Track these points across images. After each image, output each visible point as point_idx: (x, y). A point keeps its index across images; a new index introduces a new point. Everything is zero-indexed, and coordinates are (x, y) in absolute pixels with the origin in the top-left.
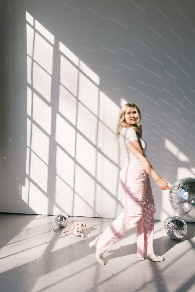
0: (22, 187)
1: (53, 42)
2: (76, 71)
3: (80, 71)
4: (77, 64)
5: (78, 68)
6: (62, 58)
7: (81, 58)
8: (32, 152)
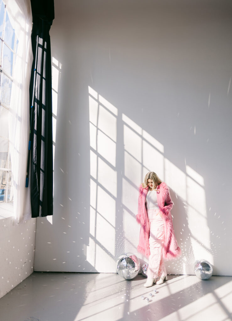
0: (86, 247)
1: (116, 113)
2: (140, 139)
3: (143, 139)
4: (140, 133)
5: (141, 136)
6: (125, 127)
7: (144, 128)
8: (98, 214)
